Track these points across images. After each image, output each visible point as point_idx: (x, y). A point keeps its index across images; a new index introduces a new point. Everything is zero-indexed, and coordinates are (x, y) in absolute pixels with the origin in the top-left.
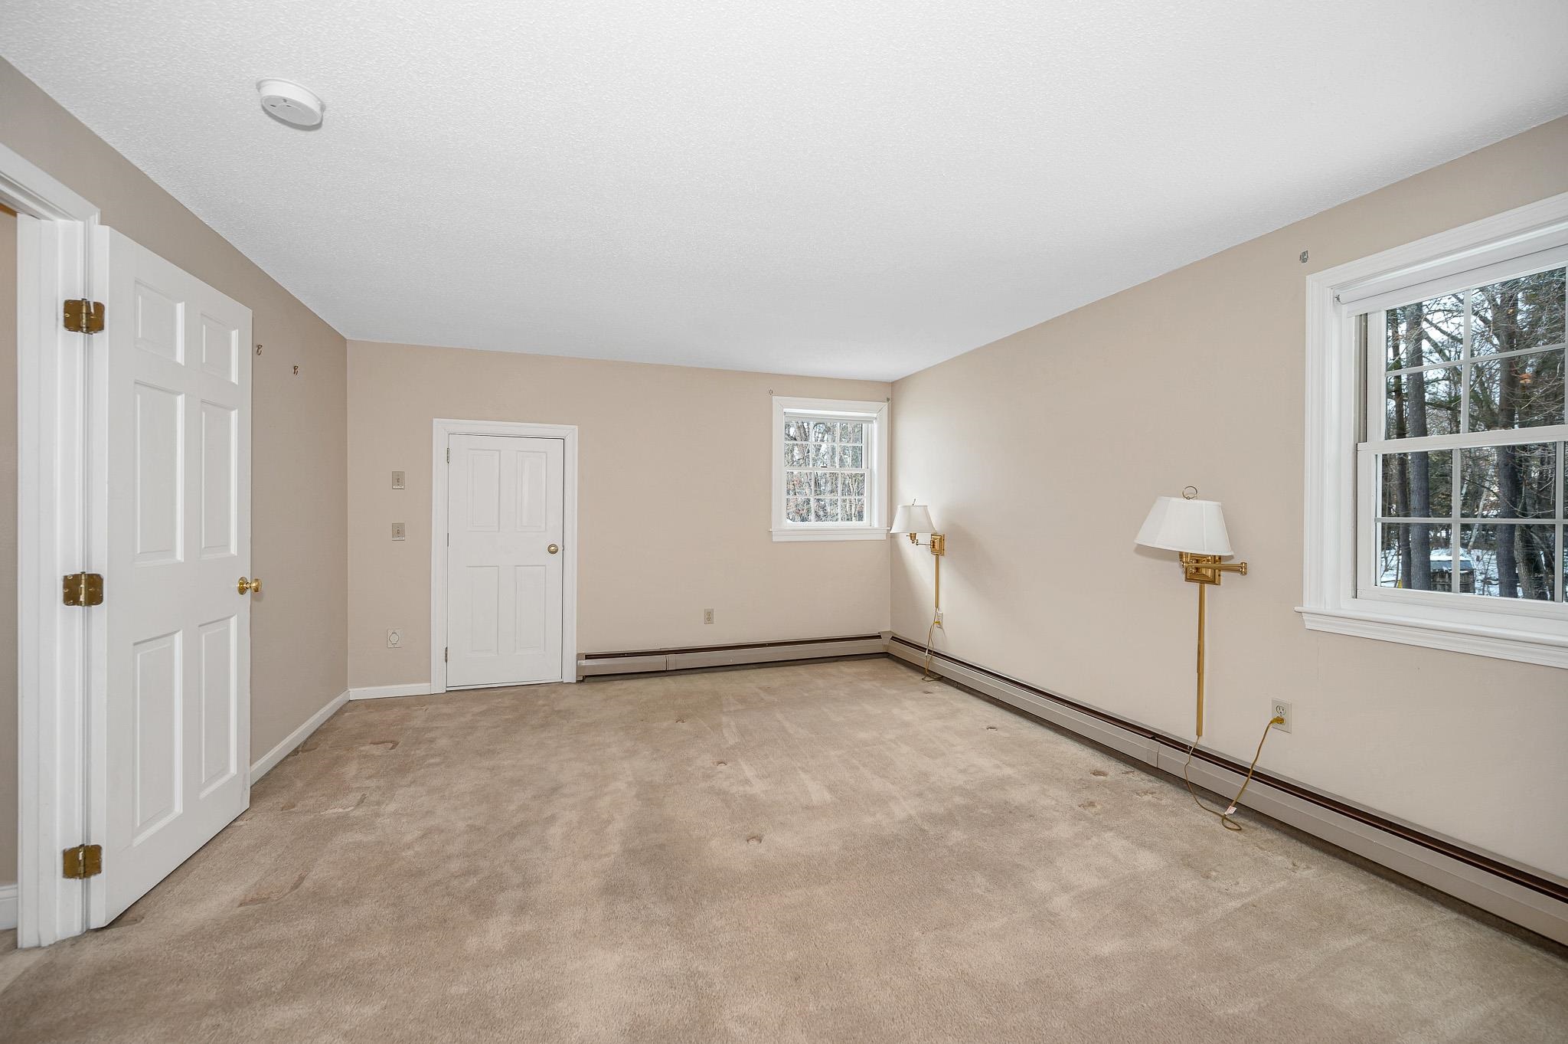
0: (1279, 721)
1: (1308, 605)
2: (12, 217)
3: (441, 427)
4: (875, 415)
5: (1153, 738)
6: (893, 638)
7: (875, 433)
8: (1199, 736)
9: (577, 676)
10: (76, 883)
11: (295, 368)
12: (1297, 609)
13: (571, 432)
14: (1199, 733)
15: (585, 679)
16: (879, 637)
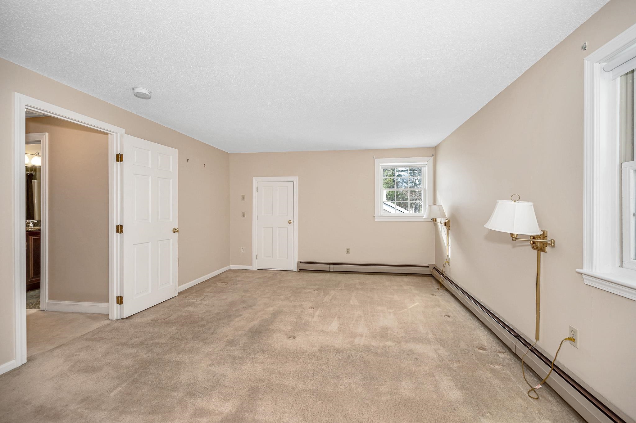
0: (572, 340)
1: (585, 270)
2: (107, 136)
3: (255, 180)
4: (426, 163)
5: (515, 336)
6: (434, 268)
7: (427, 171)
8: (537, 340)
9: (297, 269)
10: (119, 306)
11: (204, 164)
12: (578, 270)
13: (296, 179)
14: (537, 338)
15: (300, 270)
16: (428, 267)
